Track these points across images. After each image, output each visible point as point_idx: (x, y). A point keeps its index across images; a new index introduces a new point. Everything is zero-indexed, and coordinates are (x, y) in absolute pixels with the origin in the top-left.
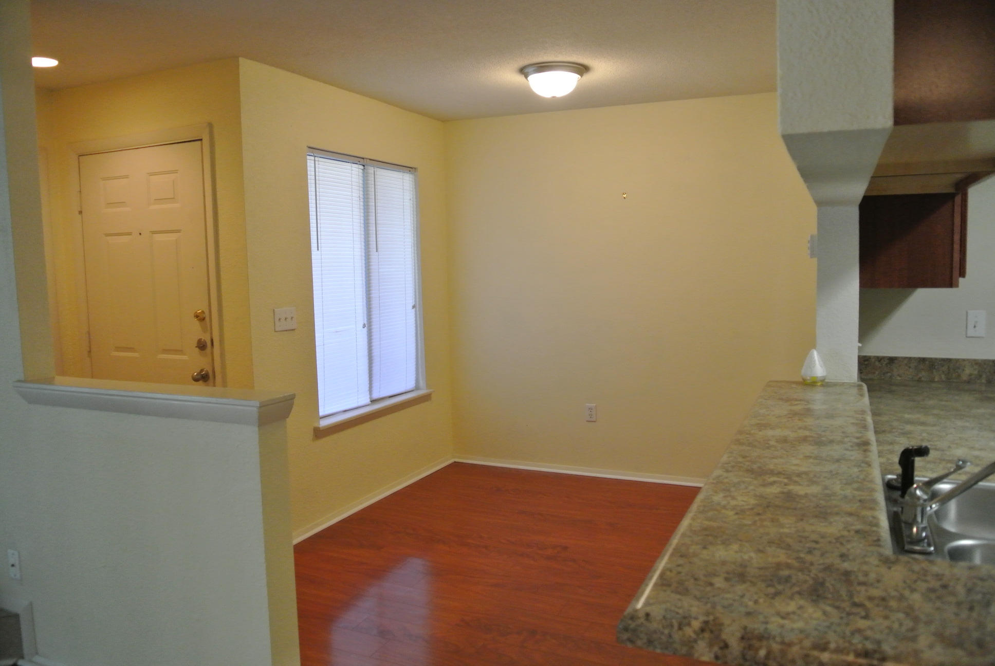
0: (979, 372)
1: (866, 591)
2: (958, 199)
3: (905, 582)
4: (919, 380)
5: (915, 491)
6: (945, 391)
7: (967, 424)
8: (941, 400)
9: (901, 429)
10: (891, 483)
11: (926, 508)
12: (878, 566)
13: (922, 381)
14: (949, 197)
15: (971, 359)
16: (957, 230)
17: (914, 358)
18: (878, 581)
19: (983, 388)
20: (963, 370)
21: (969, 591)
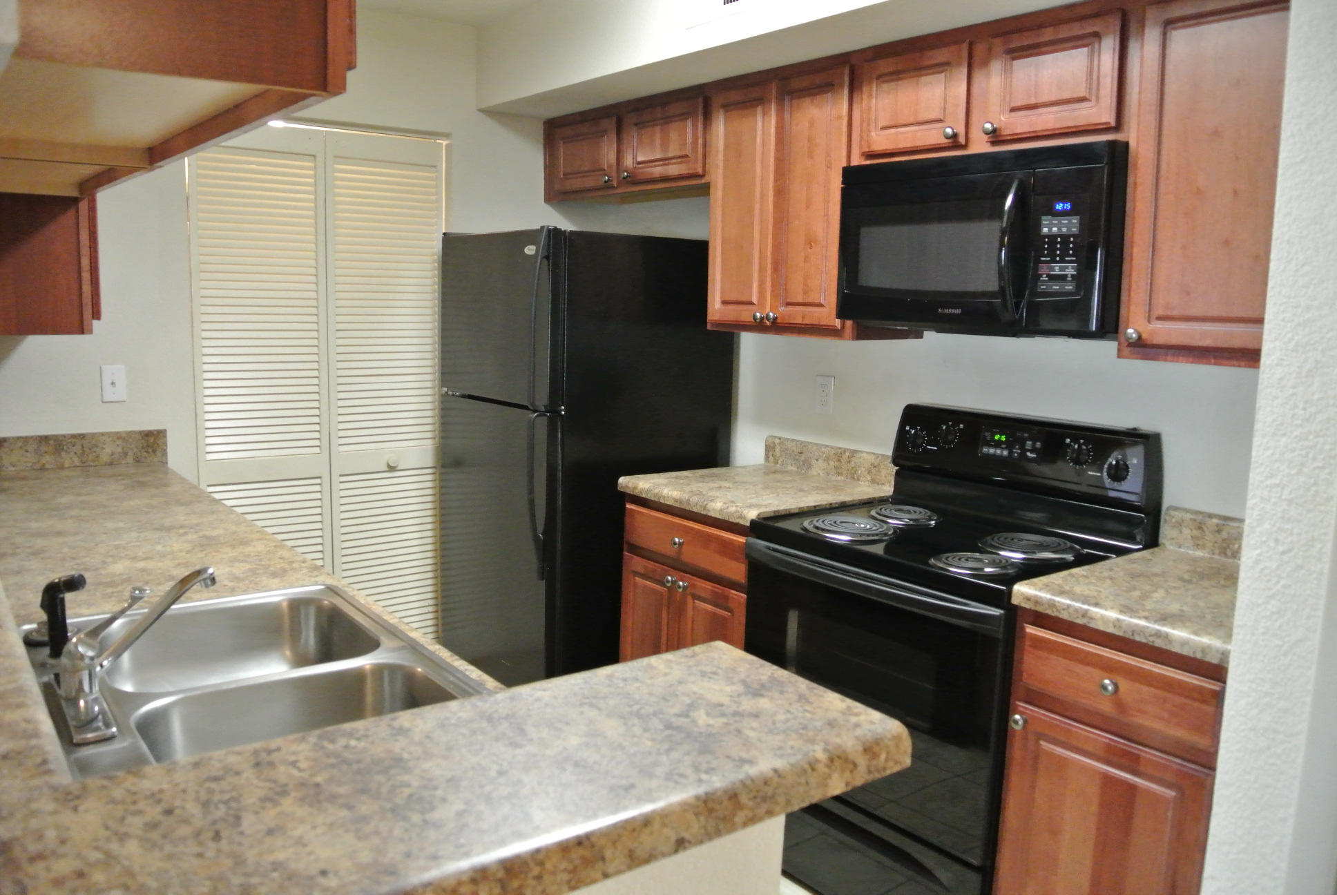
0: (123, 449)
1: (48, 869)
2: (83, 206)
3: (107, 828)
4: (43, 469)
5: (76, 647)
6: (82, 480)
7: (121, 525)
8: (79, 495)
9: (29, 547)
10: (31, 637)
11: (95, 668)
12: (55, 812)
13: (47, 469)
14: (72, 202)
15: (111, 433)
16: (85, 251)
17: (32, 437)
18: (63, 842)
19: (132, 471)
20: (103, 448)
21: (206, 805)
